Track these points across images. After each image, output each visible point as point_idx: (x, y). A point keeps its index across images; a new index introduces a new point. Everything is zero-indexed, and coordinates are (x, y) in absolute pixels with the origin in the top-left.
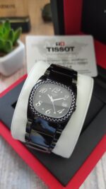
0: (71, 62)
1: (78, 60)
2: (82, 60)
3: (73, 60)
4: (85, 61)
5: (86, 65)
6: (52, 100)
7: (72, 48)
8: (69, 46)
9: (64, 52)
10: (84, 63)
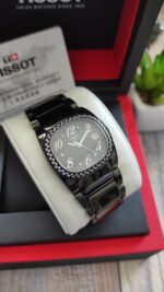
0: (35, 84)
1: (46, 77)
2: (53, 75)
3: (37, 81)
4: (57, 76)
5: (60, 82)
6: (80, 144)
7: (32, 60)
8: (26, 59)
9: (22, 71)
10: (55, 81)
